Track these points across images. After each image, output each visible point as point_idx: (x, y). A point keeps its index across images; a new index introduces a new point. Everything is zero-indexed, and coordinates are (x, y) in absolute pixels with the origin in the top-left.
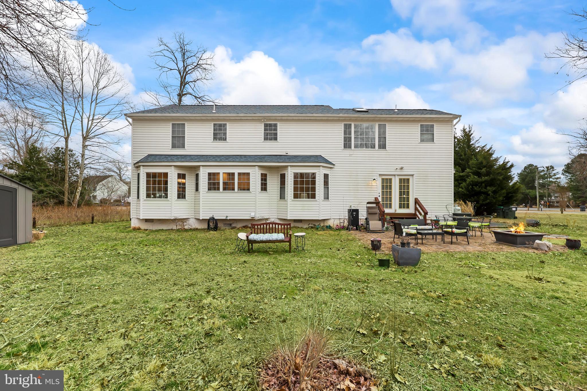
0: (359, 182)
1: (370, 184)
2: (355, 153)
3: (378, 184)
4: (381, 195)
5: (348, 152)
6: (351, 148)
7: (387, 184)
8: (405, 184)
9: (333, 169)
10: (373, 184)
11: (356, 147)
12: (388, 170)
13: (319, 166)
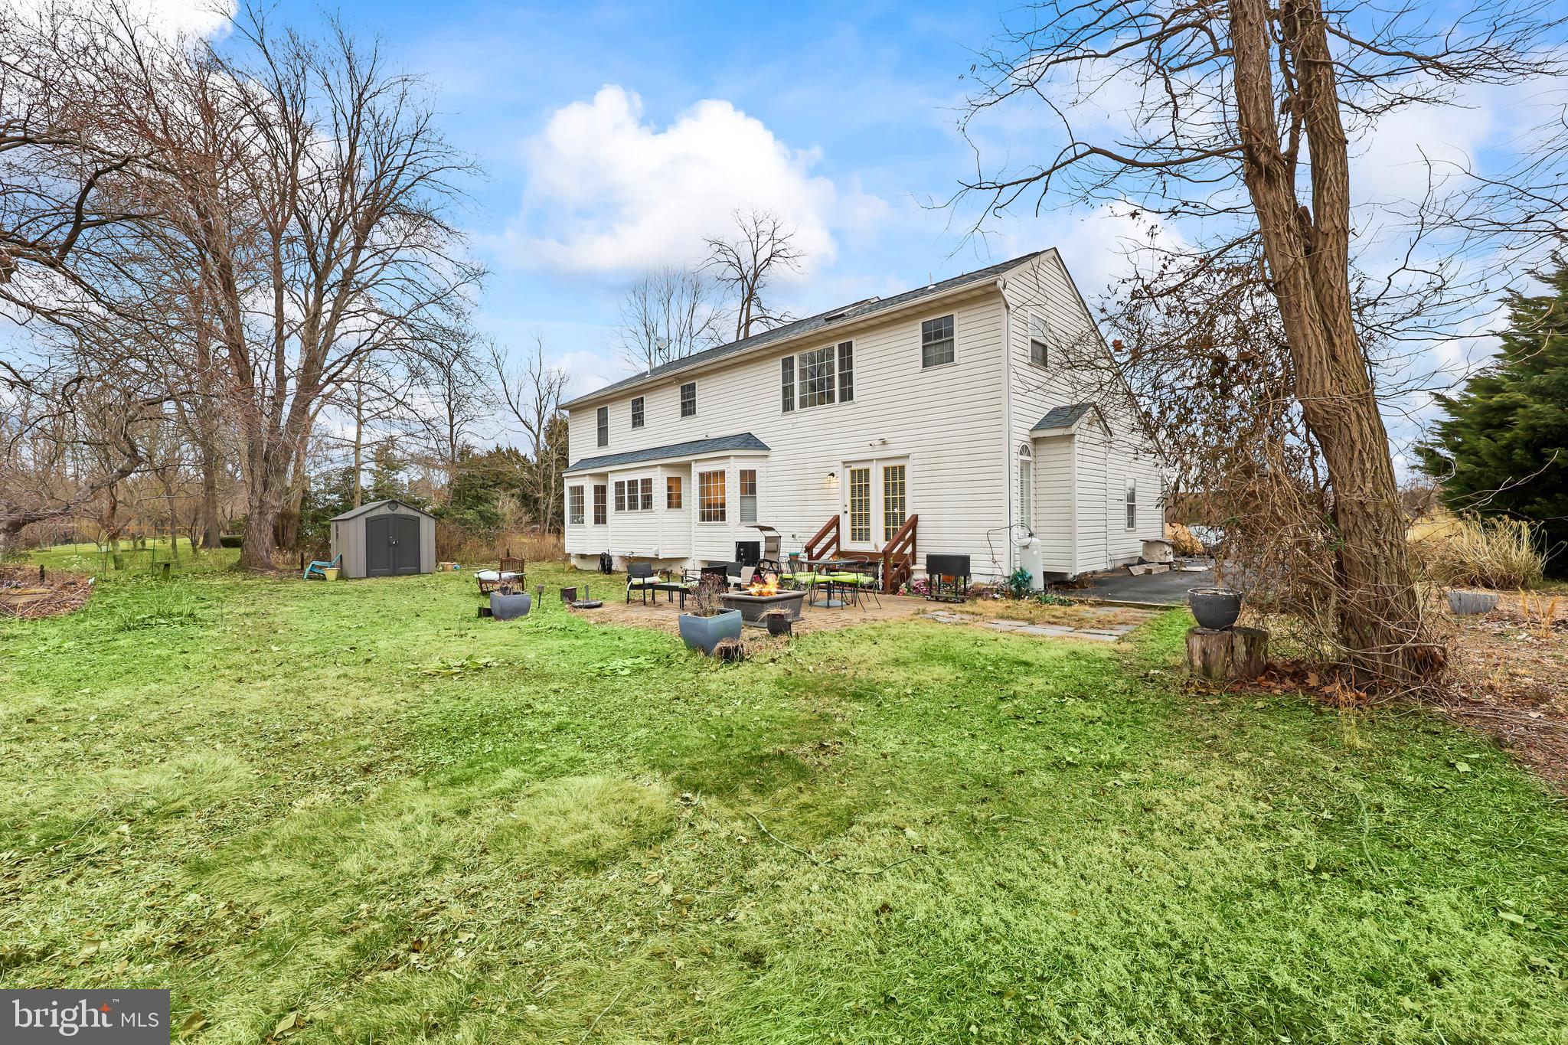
0: (809, 481)
1: (827, 486)
2: (799, 420)
3: (842, 485)
4: (849, 509)
5: (790, 417)
6: (793, 409)
7: (860, 480)
8: (895, 477)
9: (769, 459)
10: (832, 485)
11: (803, 404)
12: (858, 450)
13: (729, 457)
